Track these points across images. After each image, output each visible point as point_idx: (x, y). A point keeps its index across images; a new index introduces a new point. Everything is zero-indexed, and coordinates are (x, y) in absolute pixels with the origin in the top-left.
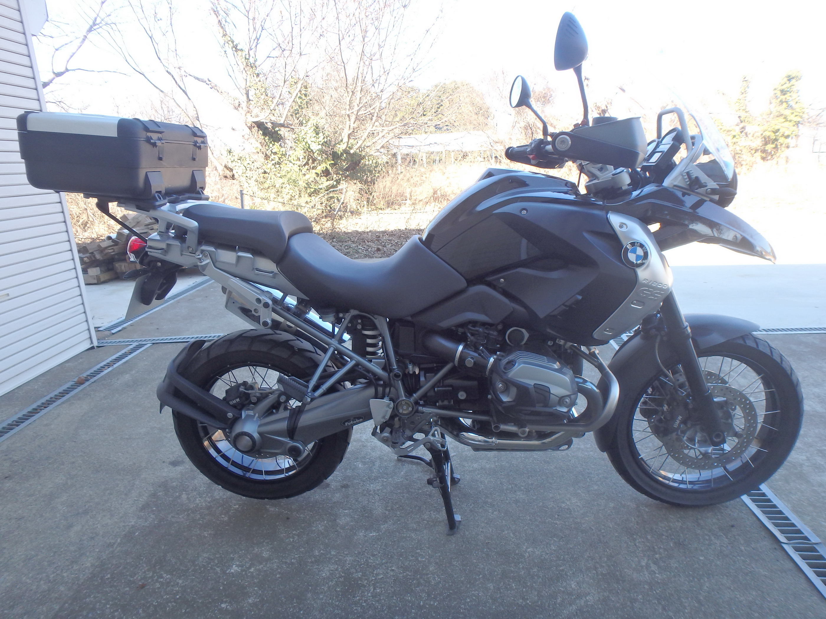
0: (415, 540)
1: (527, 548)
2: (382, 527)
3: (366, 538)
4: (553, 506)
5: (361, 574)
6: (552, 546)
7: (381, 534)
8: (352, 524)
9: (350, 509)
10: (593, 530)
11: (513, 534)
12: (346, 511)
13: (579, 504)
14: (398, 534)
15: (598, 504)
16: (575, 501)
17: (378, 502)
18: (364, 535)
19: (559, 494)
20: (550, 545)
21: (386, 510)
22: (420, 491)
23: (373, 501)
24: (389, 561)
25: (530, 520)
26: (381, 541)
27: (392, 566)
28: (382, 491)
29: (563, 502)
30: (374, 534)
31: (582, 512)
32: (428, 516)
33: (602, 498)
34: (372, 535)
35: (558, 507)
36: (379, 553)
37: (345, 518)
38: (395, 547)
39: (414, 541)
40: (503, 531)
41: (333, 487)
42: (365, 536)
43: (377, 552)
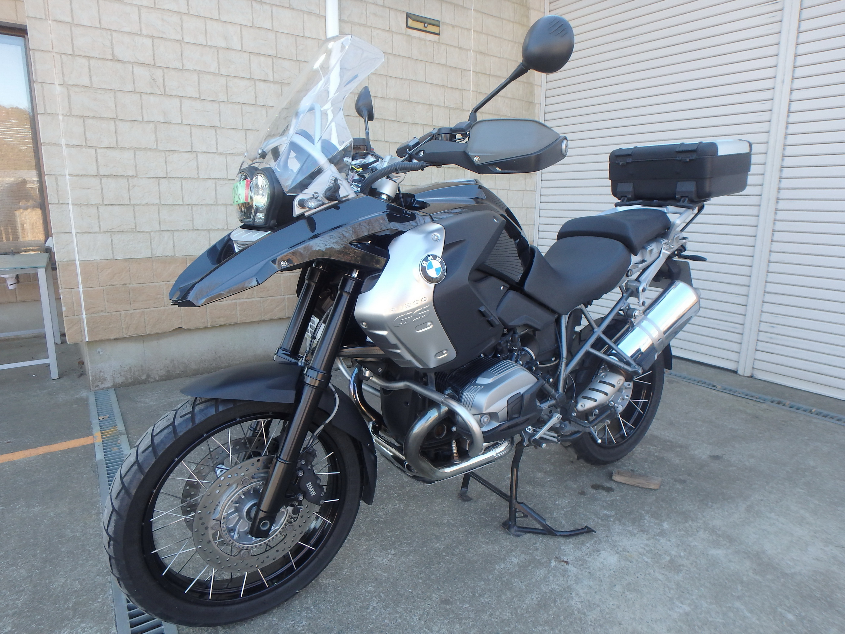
1: (400, 506)
4: (402, 546)
6: (382, 514)
10: (355, 539)
11: (417, 512)
13: (379, 559)
15: (360, 567)
16: (384, 561)
19: (404, 562)
20: (384, 514)
25: (413, 527)
29: (394, 555)
31: (372, 552)
33: (358, 576)
35: (397, 548)
40: (427, 510)
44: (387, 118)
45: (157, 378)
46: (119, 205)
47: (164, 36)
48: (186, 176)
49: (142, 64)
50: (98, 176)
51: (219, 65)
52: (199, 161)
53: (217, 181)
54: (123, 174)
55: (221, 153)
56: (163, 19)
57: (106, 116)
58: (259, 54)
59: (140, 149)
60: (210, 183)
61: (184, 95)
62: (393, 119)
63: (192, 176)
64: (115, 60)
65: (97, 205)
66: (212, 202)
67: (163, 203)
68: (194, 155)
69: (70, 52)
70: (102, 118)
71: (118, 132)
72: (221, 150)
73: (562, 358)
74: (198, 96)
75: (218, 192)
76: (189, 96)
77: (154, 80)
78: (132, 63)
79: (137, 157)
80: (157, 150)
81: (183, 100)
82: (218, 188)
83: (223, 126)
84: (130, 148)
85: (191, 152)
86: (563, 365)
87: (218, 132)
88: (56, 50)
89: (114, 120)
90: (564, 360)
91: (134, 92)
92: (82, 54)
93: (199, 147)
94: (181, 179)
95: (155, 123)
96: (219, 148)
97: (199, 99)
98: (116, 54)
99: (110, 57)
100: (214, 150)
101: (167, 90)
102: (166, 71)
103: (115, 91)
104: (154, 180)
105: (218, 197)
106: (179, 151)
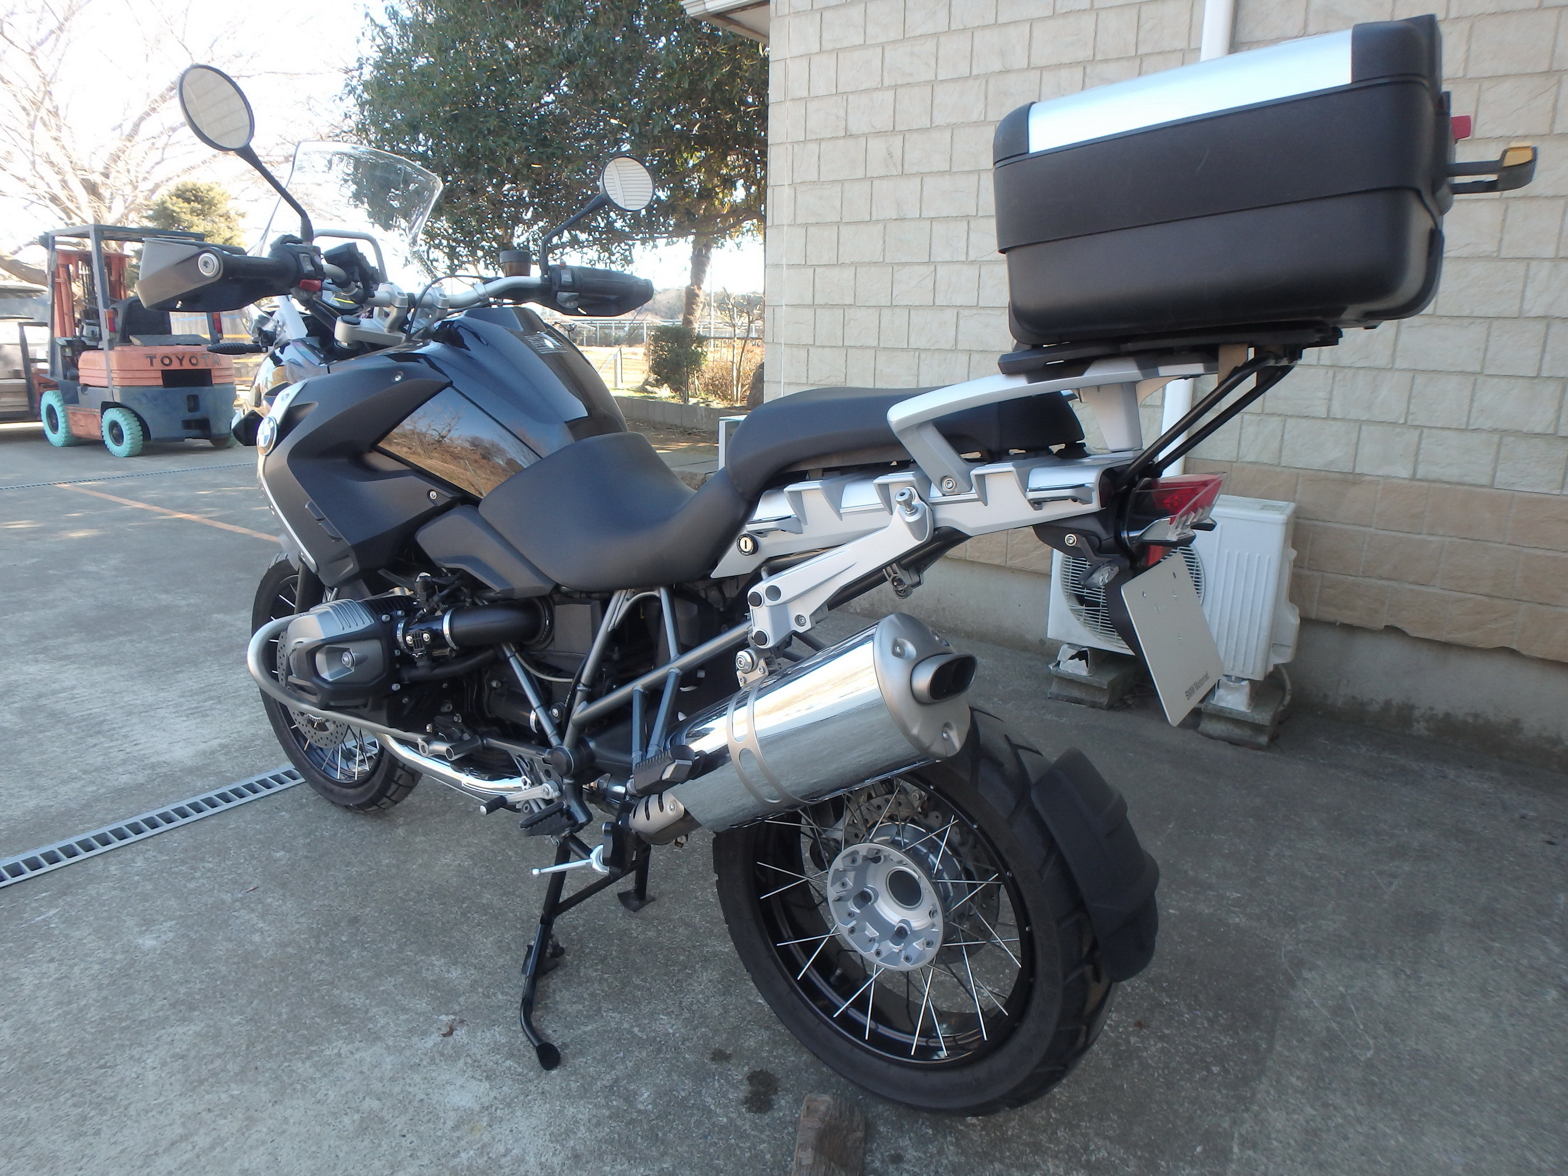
17: (694, 990)
21: (695, 971)
22: (607, 975)
28: (667, 1008)
45: (858, 610)
46: (831, 347)
47: (911, 80)
48: (917, 304)
49: (879, 134)
50: (813, 305)
51: (986, 106)
52: (938, 276)
53: (961, 311)
54: (840, 302)
55: (972, 262)
56: (912, 54)
57: (829, 220)
58: (1060, 66)
59: (862, 264)
60: (950, 315)
61: (928, 170)
63: (926, 304)
64: (848, 135)
65: (807, 347)
66: (948, 347)
67: (881, 346)
68: (932, 268)
69: (802, 139)
70: (826, 224)
71: (841, 241)
72: (972, 256)
73: (578, 681)
74: (948, 168)
75: (960, 329)
76: (935, 169)
77: (890, 155)
78: (866, 136)
79: (858, 276)
80: (882, 263)
81: (925, 179)
82: (961, 322)
83: (980, 214)
84: (852, 263)
85: (928, 263)
86: (579, 695)
87: (972, 225)
88: (789, 140)
89: (838, 224)
90: (580, 687)
91: (865, 178)
92: (814, 137)
93: (941, 253)
94: (909, 308)
95: (885, 222)
96: (970, 253)
97: (949, 172)
98: (849, 127)
99: (843, 134)
100: (963, 258)
101: (906, 166)
102: (907, 136)
103: (842, 182)
104: (874, 310)
105: (960, 337)
106: (912, 264)
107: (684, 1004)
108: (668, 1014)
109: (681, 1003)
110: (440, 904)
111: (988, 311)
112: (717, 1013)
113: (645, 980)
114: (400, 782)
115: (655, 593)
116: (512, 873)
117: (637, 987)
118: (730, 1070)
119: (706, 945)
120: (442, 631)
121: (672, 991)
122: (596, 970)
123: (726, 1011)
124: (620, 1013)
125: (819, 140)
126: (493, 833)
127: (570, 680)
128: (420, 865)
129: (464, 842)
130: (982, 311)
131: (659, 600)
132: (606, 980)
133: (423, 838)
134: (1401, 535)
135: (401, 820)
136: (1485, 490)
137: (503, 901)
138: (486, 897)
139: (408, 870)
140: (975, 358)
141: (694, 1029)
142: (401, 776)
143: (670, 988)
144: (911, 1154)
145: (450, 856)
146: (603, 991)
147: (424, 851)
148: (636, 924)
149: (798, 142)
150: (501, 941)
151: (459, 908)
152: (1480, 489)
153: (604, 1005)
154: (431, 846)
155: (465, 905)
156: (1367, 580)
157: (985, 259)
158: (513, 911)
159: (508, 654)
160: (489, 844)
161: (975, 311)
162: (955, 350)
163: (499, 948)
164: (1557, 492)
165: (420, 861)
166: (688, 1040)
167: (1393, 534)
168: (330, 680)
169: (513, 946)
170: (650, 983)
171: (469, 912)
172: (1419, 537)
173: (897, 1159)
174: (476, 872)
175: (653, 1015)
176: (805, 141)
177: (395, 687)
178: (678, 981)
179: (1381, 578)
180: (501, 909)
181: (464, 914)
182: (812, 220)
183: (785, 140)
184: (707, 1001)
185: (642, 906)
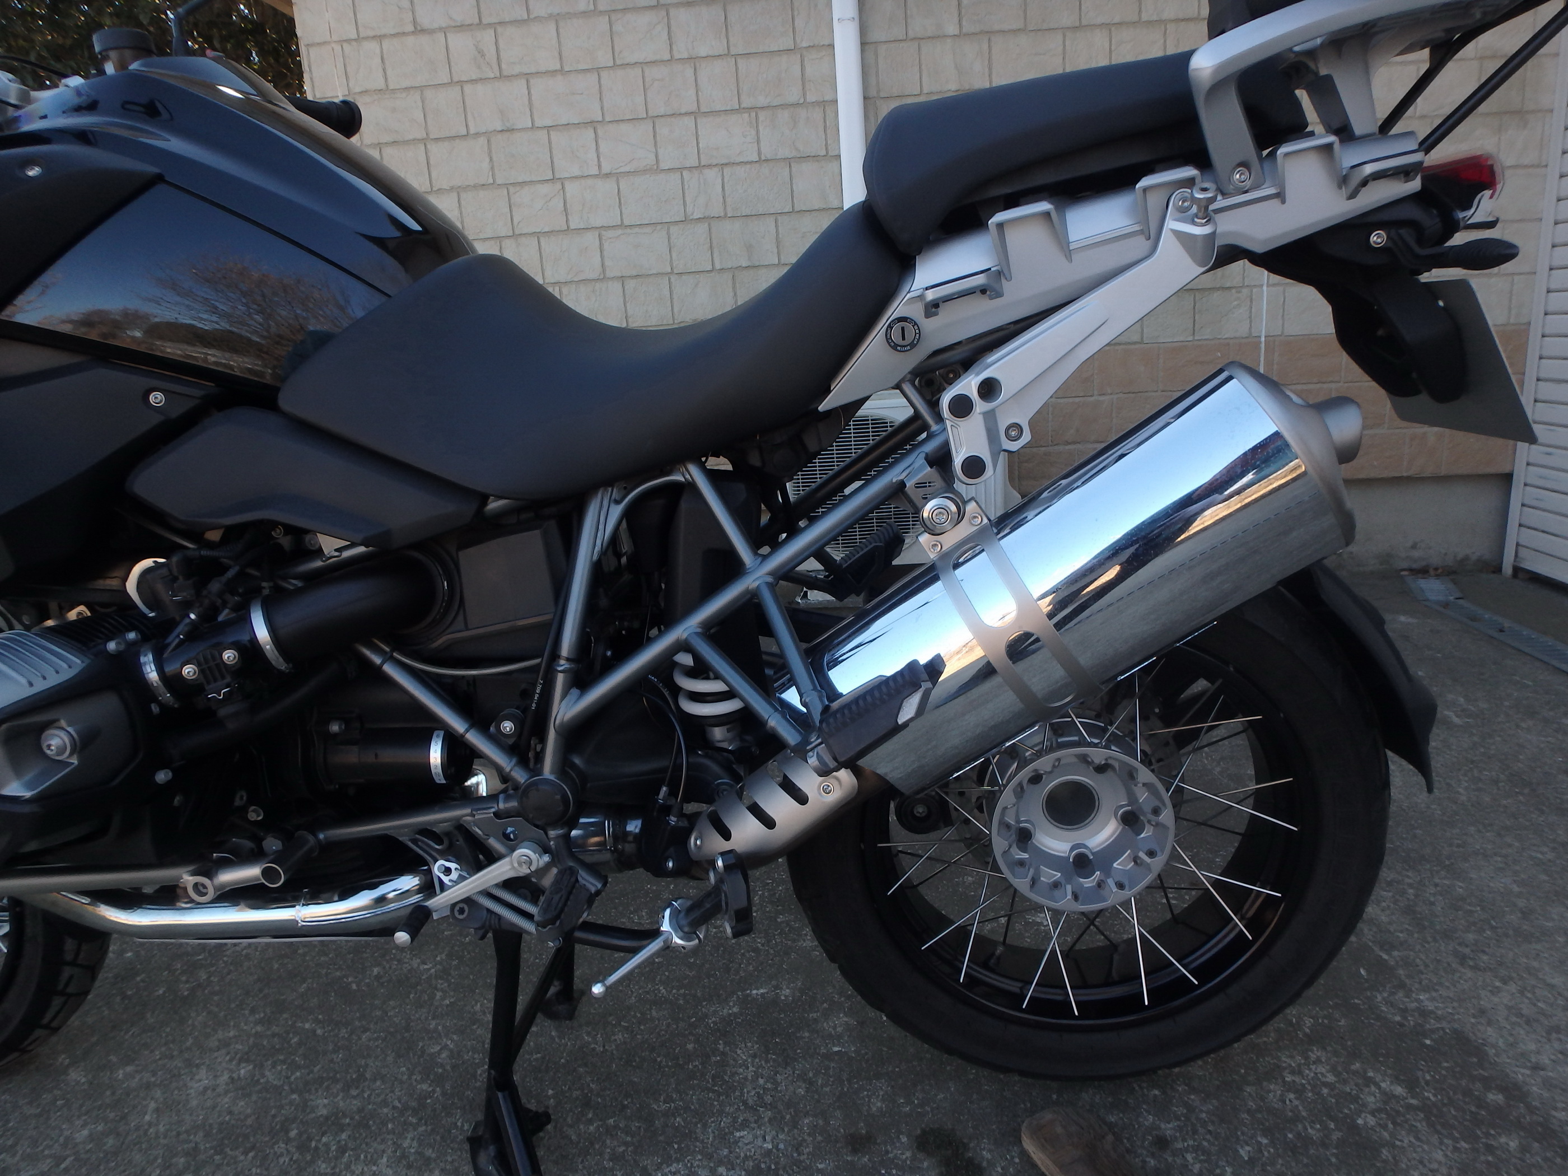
0: (660, 981)
2: (735, 1010)
3: (774, 983)
5: (779, 920)
7: (740, 993)
8: (815, 1015)
9: (829, 1056)
12: (836, 1049)
14: (699, 994)
17: (746, 1079)
18: (781, 989)
21: (723, 1054)
22: (611, 1121)
23: (761, 1081)
24: (723, 941)
26: (738, 977)
27: (716, 933)
28: (735, 1120)
30: (754, 992)
32: (613, 1038)
34: (762, 991)
36: (743, 955)
37: (835, 1028)
38: (707, 966)
39: (664, 978)
41: (904, 1139)
42: (777, 987)
43: (747, 955)
44: (996, 27)
48: (546, 230)
52: (568, 195)
53: (603, 233)
55: (608, 175)
57: (411, 137)
59: (466, 188)
60: (590, 239)
61: (533, 70)
62: (1014, 27)
63: (558, 228)
64: (419, 30)
68: (559, 186)
69: (354, 36)
70: (406, 142)
71: (432, 162)
72: (606, 168)
73: (555, 656)
74: (558, 67)
75: (605, 253)
76: (543, 69)
77: (481, 53)
78: (444, 30)
79: (463, 202)
80: (494, 185)
81: (532, 81)
82: (606, 245)
83: (608, 119)
84: (452, 188)
85: (553, 180)
86: (560, 679)
87: (600, 132)
88: (335, 38)
89: (424, 141)
90: (563, 665)
91: (451, 83)
92: (371, 33)
93: (566, 168)
94: (538, 235)
95: (488, 135)
96: (604, 164)
97: (561, 71)
98: (418, 20)
99: (410, 28)
100: (595, 171)
101: (504, 66)
102: (499, 29)
103: (421, 88)
104: (492, 242)
105: (607, 263)
106: (532, 182)
107: (750, 1102)
108: (745, 1125)
109: (745, 1103)
110: (246, 1153)
111: (637, 230)
112: (801, 1091)
113: (669, 1100)
114: (70, 990)
115: (677, 477)
116: (336, 1051)
117: (666, 1114)
118: (887, 1152)
119: (706, 1016)
120: (254, 640)
121: (719, 1094)
122: (590, 1122)
123: (811, 1083)
124: (678, 1160)
125: (380, 38)
126: (253, 1011)
127: (537, 661)
128: (157, 1110)
129: (213, 1043)
130: (628, 231)
131: (691, 486)
132: (616, 1127)
133: (129, 1069)
134: (1077, 400)
135: (63, 1059)
136: (1137, 346)
137: (354, 1097)
138: (322, 1104)
139: (137, 1128)
140: (630, 284)
141: (795, 1127)
142: (71, 978)
143: (714, 1091)
144: (1168, 1128)
145: (203, 1073)
146: (626, 1144)
147: (148, 1086)
148: (589, 1034)
149: (348, 41)
150: (404, 1156)
151: (288, 1141)
152: (1133, 347)
153: (646, 1162)
154: (154, 1073)
155: (293, 1134)
156: (1056, 447)
157: (622, 170)
158: (385, 1103)
159: (377, 660)
160: (259, 1028)
161: (620, 232)
162: (603, 278)
163: (409, 1166)
164: (1190, 338)
165: (153, 1105)
166: (800, 1145)
167: (1071, 400)
168: (28, 794)
169: (429, 1152)
170: (681, 1099)
171: (310, 1139)
172: (1092, 399)
173: (1162, 1143)
174: (270, 1077)
175: (724, 1137)
176: (359, 39)
177: (162, 777)
178: (714, 1077)
179: (1068, 443)
180: (360, 1110)
181: (303, 1147)
182: (386, 138)
183: (328, 39)
184: (776, 1084)
185: (575, 1009)
